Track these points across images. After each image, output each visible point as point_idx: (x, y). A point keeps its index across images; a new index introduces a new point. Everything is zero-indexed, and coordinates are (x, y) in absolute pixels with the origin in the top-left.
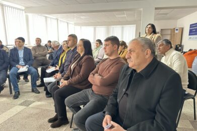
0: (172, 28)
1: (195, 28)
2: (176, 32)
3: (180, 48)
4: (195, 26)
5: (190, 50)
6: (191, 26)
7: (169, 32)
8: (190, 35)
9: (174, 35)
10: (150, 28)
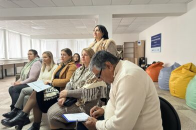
0: (135, 41)
1: (157, 39)
2: (139, 45)
3: (144, 61)
4: (156, 38)
5: (154, 63)
6: (153, 38)
7: (132, 45)
8: (152, 47)
9: (137, 47)
10: (97, 30)
